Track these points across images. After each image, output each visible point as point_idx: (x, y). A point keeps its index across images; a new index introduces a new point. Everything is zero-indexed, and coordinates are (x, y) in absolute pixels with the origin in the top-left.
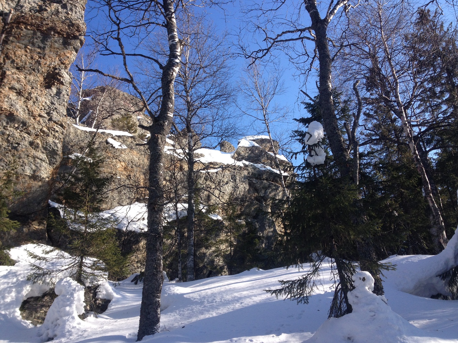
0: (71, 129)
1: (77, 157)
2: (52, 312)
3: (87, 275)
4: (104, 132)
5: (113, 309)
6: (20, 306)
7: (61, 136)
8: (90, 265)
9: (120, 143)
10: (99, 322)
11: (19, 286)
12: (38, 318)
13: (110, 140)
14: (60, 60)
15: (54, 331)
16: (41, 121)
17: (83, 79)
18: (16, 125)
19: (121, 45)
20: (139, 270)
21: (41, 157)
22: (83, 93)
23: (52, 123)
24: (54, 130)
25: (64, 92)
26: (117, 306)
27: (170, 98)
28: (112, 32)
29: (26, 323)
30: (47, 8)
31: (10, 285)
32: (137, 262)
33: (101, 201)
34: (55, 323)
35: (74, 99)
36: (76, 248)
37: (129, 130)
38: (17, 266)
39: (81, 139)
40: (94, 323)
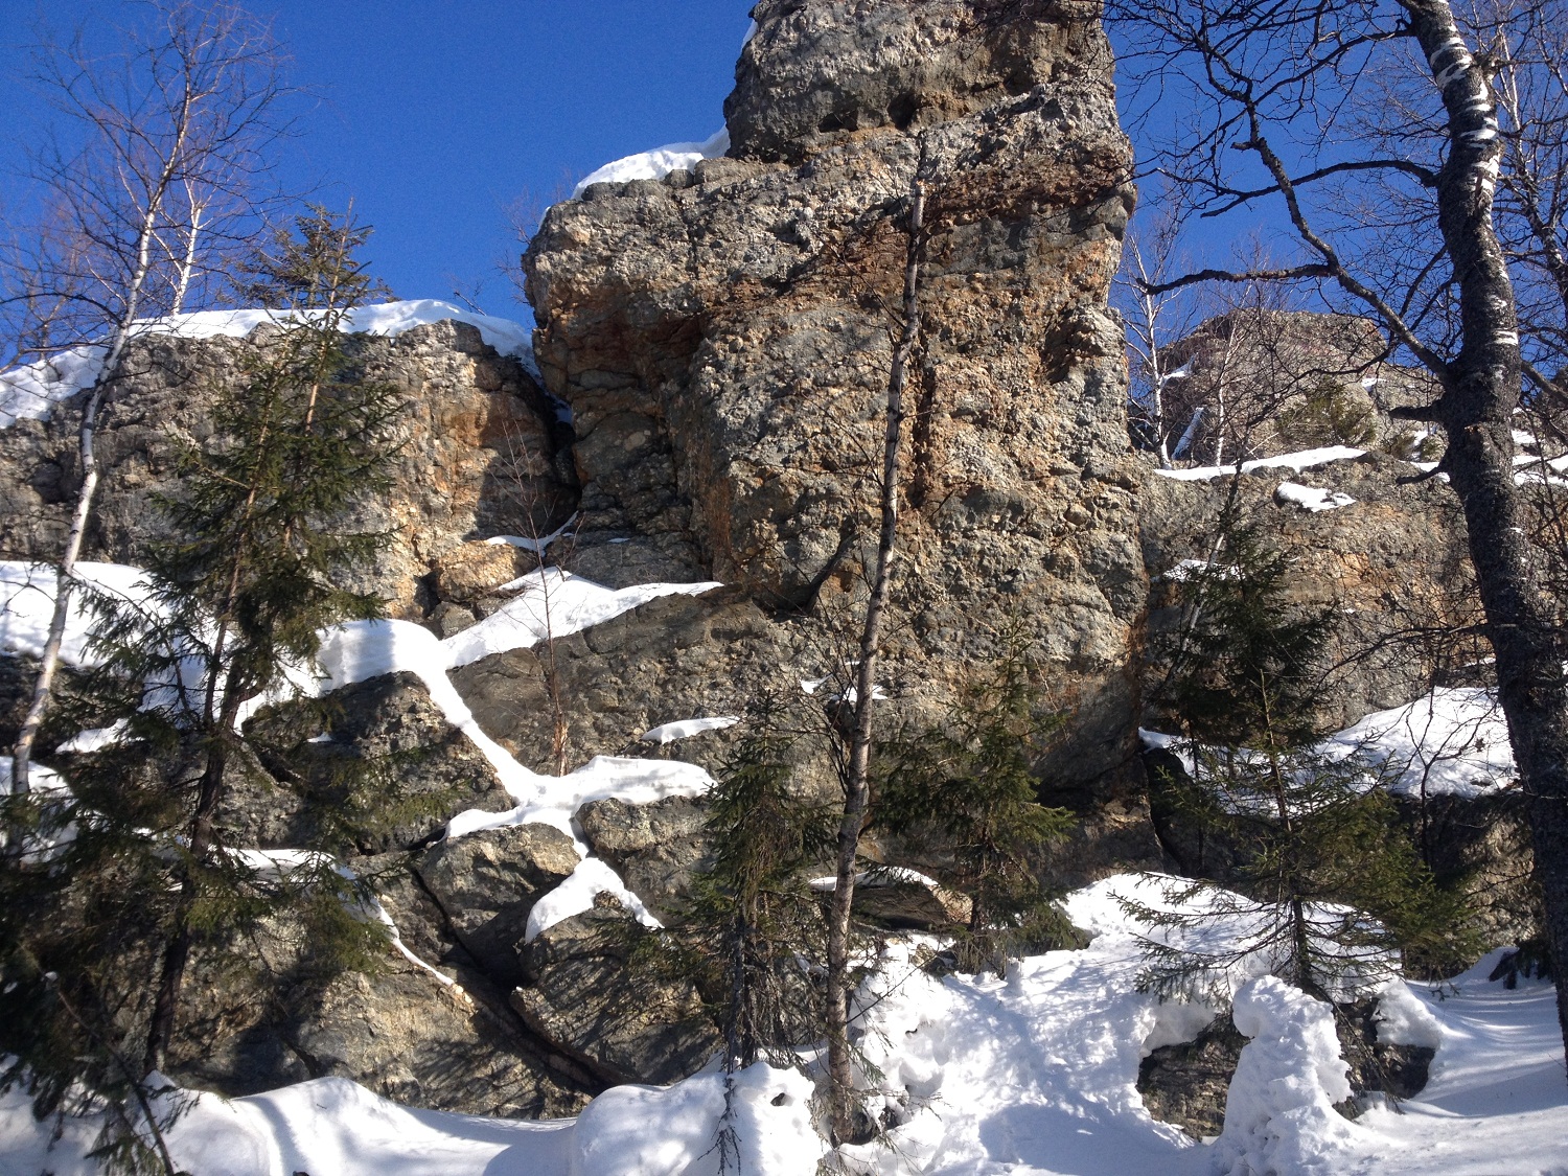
0: (1153, 485)
1: (1193, 571)
2: (1241, 1094)
3: (1330, 965)
4: (1261, 468)
5: (1451, 1081)
6: (1137, 1077)
7: (1131, 518)
8: (1329, 931)
9: (1325, 491)
10: (1411, 1128)
11: (1119, 1011)
12: (1201, 1114)
13: (1290, 490)
14: (1075, 282)
15: (1263, 1158)
16: (1063, 487)
17: (1151, 316)
18: (996, 519)
19: (1270, 161)
20: (1510, 933)
21: (1085, 599)
22: (1161, 360)
23: (1094, 485)
24: (1106, 504)
25: (1109, 377)
26: (1462, 1072)
27: (1489, 280)
28: (1223, 127)
29: (1166, 1132)
30: (1004, 138)
31: (1092, 1009)
32: (1495, 906)
33: (1308, 704)
34: (1260, 1132)
35: (1140, 386)
36: (1267, 875)
37: (1345, 437)
38: (1097, 948)
39: (1189, 511)
40: (1393, 1133)
